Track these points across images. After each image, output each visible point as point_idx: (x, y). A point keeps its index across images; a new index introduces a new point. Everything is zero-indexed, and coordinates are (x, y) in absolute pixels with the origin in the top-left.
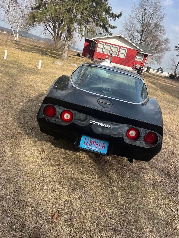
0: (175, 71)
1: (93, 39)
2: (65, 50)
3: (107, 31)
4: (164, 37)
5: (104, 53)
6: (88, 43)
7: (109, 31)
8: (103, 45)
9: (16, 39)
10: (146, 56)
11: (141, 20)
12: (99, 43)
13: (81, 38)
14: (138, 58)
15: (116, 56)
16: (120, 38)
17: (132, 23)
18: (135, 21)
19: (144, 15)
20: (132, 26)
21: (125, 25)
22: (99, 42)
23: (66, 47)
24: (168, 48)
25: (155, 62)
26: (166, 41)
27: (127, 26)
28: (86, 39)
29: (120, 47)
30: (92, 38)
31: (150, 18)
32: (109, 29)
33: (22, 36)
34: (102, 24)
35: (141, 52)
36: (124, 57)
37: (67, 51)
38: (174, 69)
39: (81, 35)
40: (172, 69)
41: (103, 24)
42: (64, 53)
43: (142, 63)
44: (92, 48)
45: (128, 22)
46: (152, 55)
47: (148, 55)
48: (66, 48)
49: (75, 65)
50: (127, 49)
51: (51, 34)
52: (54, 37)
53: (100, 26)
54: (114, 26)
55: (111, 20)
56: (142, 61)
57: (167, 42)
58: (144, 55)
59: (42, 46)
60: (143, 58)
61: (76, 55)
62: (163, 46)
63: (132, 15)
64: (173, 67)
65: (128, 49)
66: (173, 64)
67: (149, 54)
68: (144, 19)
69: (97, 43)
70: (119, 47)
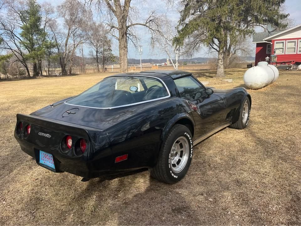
1: (265, 41)
5: (286, 54)
6: (261, 48)
7: (280, 24)
8: (282, 44)
9: (176, 68)
12: (275, 42)
28: (257, 43)
30: (263, 40)
33: (194, 63)
37: (222, 66)
42: (218, 69)
44: (268, 52)
49: (227, 80)
59: (209, 68)
61: (246, 67)
69: (271, 43)
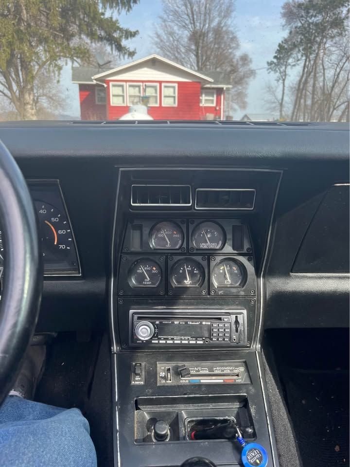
0: (281, 111)
1: (96, 80)
2: (28, 115)
3: (120, 48)
4: (238, 54)
5: (128, 105)
6: (87, 93)
7: (125, 48)
8: (120, 88)
10: (220, 91)
11: (187, 22)
13: (59, 76)
14: (206, 100)
15: (158, 105)
16: (153, 63)
17: (171, 34)
18: (176, 28)
19: (189, 11)
20: (171, 39)
21: (156, 39)
22: (111, 84)
23: (29, 106)
24: (252, 73)
25: (236, 107)
26: (245, 59)
27: (162, 41)
28: (80, 85)
29: (160, 82)
30: (93, 78)
31: (205, 15)
32: (124, 43)
34: (103, 33)
35: (208, 86)
36: (175, 103)
38: (278, 107)
39: (55, 67)
40: (274, 109)
41: (106, 32)
43: (216, 110)
44: (98, 101)
45: (161, 32)
46: (230, 86)
47: (223, 88)
48: (30, 111)
50: (176, 85)
51: (5, 95)
52: (12, 100)
53: (101, 39)
54: (133, 30)
55: (120, 11)
56: (214, 105)
57: (246, 62)
58: (215, 91)
60: (215, 98)
62: (242, 70)
63: (165, 16)
64: (274, 105)
65: (179, 83)
66: (273, 101)
67: (225, 87)
68: (193, 20)
69: (105, 86)
70: (158, 85)
